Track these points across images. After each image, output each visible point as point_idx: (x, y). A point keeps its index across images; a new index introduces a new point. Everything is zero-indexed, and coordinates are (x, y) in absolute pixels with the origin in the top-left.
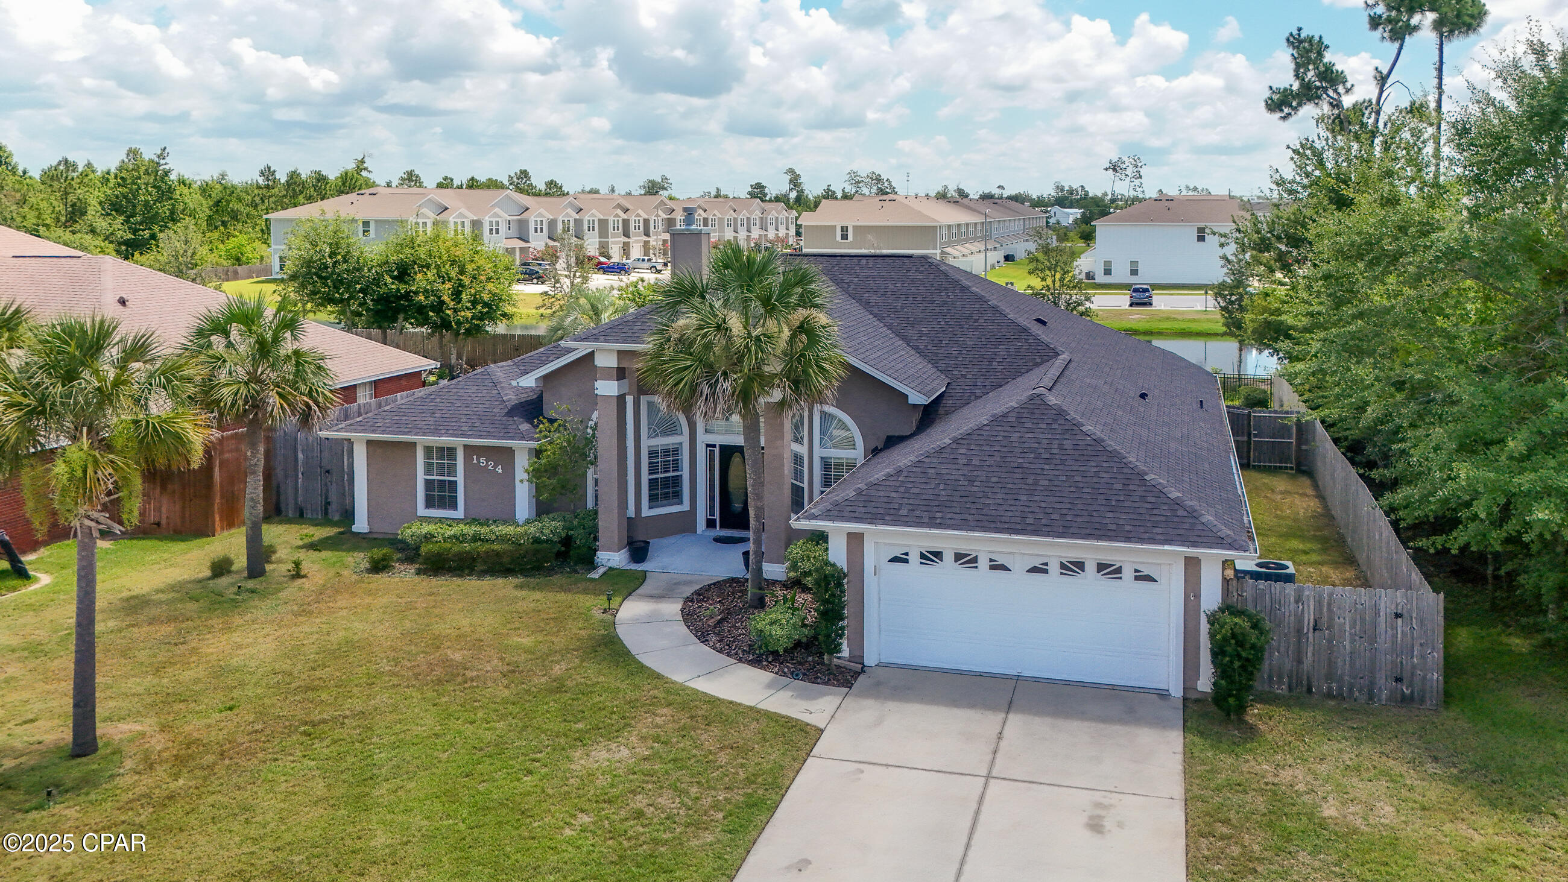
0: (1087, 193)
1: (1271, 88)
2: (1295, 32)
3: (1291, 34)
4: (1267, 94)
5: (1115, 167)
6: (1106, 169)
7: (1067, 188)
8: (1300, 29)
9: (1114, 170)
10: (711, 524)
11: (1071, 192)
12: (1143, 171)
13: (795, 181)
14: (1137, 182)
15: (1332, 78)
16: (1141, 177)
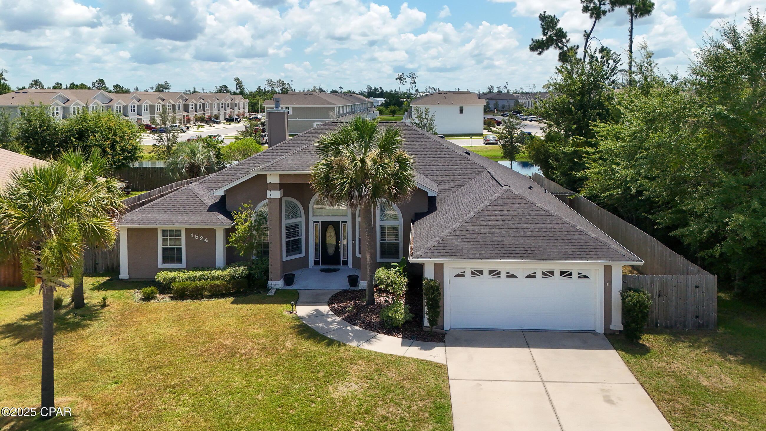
0: (383, 90)
1: (532, 40)
2: (543, 13)
3: (541, 14)
4: (530, 42)
5: (400, 78)
6: (396, 79)
7: (373, 88)
8: (545, 12)
9: (400, 79)
10: (316, 263)
11: (375, 90)
12: (416, 80)
13: (239, 84)
14: (413, 85)
15: (561, 35)
16: (415, 83)
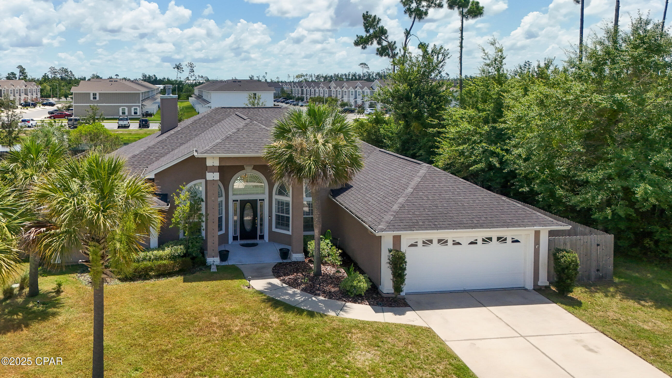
0: (156, 78)
1: (357, 36)
2: (365, 13)
3: (364, 14)
4: (356, 38)
5: (178, 67)
6: (174, 68)
7: (148, 76)
8: (367, 12)
9: (178, 68)
11: (150, 77)
13: (22, 71)
14: (192, 74)
15: (383, 32)
